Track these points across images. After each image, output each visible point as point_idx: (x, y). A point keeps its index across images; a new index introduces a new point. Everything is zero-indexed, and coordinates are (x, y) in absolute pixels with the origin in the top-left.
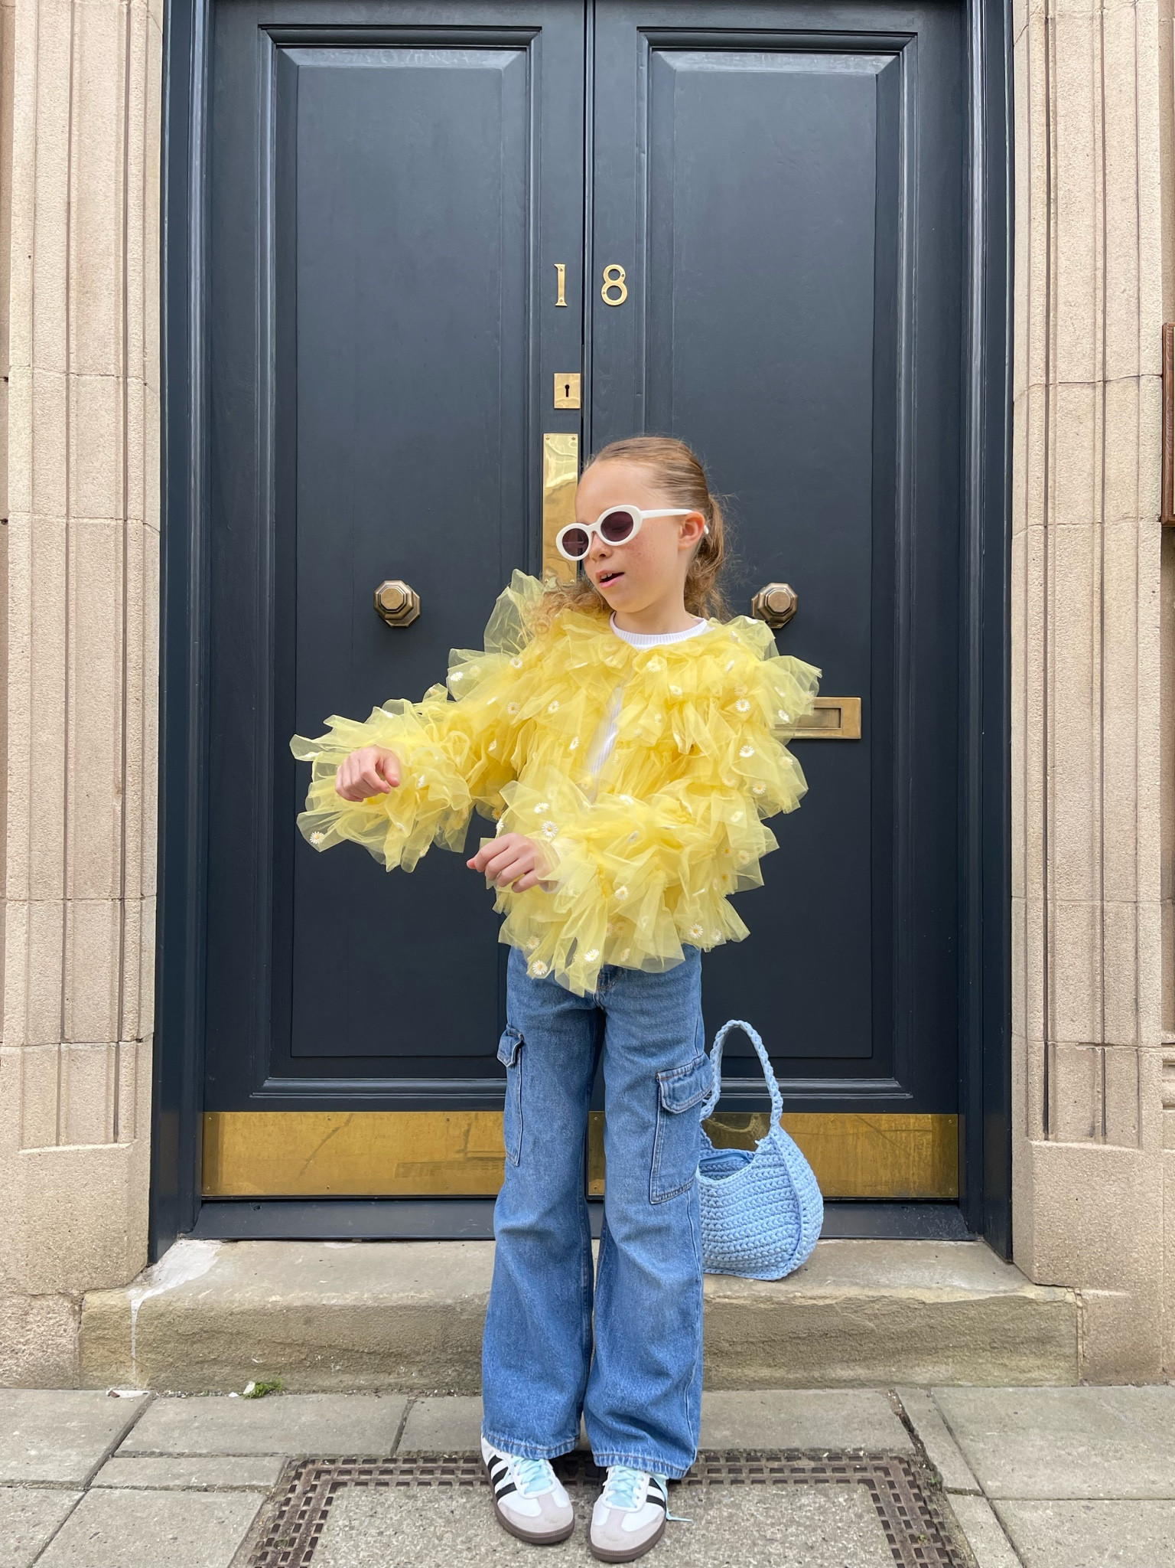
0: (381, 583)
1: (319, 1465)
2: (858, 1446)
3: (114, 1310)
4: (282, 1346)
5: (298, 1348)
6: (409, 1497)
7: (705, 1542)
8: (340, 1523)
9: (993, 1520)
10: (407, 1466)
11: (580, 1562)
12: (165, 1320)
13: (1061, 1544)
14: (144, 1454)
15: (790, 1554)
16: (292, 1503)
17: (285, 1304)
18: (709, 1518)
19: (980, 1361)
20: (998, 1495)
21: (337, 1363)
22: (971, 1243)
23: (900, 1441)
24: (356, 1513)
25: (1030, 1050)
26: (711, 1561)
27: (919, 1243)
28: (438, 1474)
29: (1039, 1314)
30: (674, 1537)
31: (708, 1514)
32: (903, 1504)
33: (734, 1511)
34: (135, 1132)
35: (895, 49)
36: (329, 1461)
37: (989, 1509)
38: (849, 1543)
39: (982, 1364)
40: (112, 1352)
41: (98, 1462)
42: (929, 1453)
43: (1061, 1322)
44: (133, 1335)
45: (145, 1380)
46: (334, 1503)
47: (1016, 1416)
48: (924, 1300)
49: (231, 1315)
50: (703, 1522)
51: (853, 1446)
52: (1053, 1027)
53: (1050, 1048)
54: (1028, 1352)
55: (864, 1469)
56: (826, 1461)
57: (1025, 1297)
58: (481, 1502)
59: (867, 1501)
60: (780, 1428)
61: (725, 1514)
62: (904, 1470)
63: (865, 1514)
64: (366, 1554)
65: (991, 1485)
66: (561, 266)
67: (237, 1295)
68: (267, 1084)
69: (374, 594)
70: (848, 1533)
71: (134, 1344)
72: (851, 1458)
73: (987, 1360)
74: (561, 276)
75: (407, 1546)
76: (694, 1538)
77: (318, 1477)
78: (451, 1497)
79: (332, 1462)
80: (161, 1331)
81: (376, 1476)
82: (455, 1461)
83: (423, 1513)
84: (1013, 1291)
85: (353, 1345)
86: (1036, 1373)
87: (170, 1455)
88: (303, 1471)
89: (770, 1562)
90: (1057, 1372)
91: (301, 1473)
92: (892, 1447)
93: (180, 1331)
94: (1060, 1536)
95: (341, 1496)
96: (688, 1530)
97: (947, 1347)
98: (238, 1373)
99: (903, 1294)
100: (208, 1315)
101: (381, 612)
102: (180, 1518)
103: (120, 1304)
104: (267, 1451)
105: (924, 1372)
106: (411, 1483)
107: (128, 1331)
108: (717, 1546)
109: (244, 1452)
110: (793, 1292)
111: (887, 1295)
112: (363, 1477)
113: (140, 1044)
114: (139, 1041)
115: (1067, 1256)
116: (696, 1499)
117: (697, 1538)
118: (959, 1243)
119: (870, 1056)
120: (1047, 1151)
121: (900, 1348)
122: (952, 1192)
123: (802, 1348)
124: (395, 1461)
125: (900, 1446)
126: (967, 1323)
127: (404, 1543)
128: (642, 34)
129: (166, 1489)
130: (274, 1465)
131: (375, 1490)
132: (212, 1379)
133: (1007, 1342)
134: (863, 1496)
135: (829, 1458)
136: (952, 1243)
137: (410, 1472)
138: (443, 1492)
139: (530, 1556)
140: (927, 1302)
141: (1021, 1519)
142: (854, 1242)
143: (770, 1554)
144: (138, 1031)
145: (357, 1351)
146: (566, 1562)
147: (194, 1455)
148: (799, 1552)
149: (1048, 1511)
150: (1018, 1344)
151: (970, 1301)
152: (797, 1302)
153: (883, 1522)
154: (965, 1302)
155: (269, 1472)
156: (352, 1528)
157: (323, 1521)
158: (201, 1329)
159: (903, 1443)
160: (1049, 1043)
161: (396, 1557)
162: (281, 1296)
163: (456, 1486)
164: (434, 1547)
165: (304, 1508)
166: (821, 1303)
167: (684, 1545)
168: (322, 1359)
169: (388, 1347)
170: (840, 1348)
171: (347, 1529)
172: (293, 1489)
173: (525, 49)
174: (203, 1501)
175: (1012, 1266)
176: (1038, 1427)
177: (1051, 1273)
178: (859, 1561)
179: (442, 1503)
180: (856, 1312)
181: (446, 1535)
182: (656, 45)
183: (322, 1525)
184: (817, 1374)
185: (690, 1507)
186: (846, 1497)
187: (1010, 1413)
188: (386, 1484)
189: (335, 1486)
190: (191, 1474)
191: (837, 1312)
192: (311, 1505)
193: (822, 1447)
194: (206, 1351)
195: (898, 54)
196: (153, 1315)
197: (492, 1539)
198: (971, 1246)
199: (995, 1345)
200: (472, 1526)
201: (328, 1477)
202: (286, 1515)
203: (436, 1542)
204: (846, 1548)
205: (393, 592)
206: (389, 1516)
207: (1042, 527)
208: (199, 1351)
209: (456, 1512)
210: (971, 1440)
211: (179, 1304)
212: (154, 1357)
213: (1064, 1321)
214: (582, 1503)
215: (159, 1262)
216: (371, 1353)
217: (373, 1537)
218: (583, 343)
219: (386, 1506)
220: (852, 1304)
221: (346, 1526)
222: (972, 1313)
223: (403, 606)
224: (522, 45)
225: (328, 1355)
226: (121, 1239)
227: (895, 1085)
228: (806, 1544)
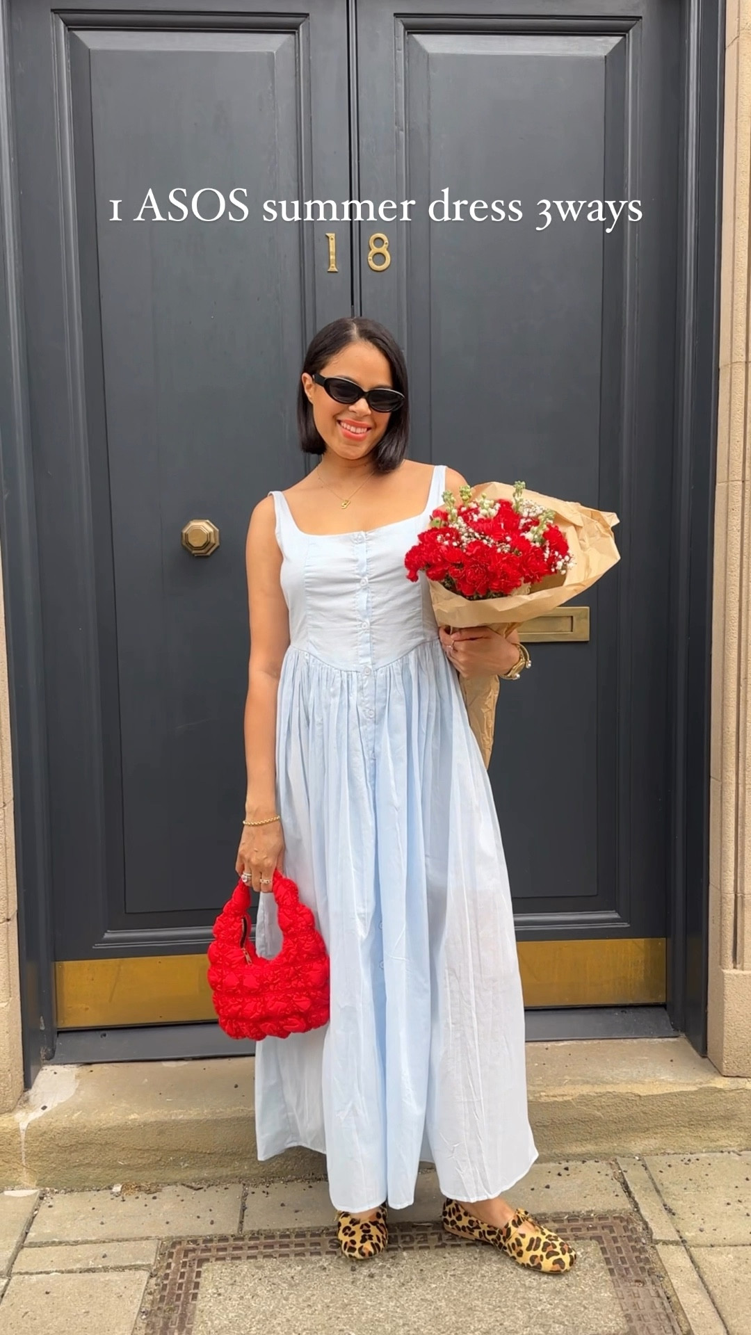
0: (186, 523)
1: (184, 1245)
2: (590, 1208)
3: (6, 1131)
4: (141, 1152)
5: (154, 1153)
6: (258, 1268)
7: (481, 1292)
8: (210, 1291)
9: (689, 1264)
10: (252, 1243)
11: (392, 1312)
12: (47, 1137)
13: (738, 1282)
14: (47, 1244)
15: (544, 1297)
16: (170, 1277)
17: (142, 1121)
18: (483, 1272)
19: (681, 1135)
20: (694, 1243)
21: (185, 1162)
22: (675, 1040)
23: (623, 1204)
24: (220, 1283)
25: (723, 900)
26: (487, 1306)
27: (635, 1041)
28: (277, 1248)
29: (726, 1099)
30: (459, 1288)
31: (482, 1270)
32: (624, 1255)
33: (501, 1266)
34: (10, 992)
35: (622, 32)
36: (192, 1241)
37: (686, 1256)
38: (586, 1287)
39: (682, 1136)
40: (6, 1162)
41: (13, 1254)
42: (642, 1212)
43: (743, 1104)
44: (23, 1149)
45: (34, 1181)
46: (203, 1275)
47: (707, 1177)
48: (640, 1093)
49: (100, 1130)
50: (479, 1276)
51: (587, 1209)
52: (742, 883)
53: (739, 899)
54: (716, 1126)
55: (594, 1228)
56: (566, 1223)
57: (716, 1088)
58: (313, 1268)
59: (598, 1254)
60: (531, 1197)
61: (495, 1269)
62: (624, 1227)
63: (597, 1264)
64: (233, 1315)
65: (688, 1235)
66: (332, 235)
67: (102, 1115)
68: (107, 936)
69: (182, 533)
70: (584, 1279)
71: (24, 1156)
72: (585, 1220)
73: (686, 1134)
74: (332, 243)
75: (263, 1306)
76: (473, 1288)
77: (186, 1256)
78: (290, 1266)
79: (195, 1242)
80: (45, 1144)
81: (230, 1251)
82: (288, 1236)
83: (271, 1280)
84: (707, 1082)
85: (198, 1148)
86: (723, 1141)
87: (67, 1243)
88: (174, 1251)
89: (529, 1305)
90: (738, 1139)
91: (173, 1253)
92: (615, 1208)
93: (60, 1144)
94: (738, 1275)
95: (207, 1269)
96: (469, 1282)
97: (656, 1127)
98: (108, 1172)
99: (622, 1089)
100: (82, 1131)
101: (187, 548)
102: (88, 1295)
103: (10, 1127)
104: (143, 1236)
105: (638, 1145)
106: (258, 1256)
107: (19, 1146)
108: (491, 1294)
109: (125, 1237)
110: (539, 1092)
111: (610, 1090)
112: (221, 1253)
113: (9, 923)
114: (8, 920)
115: (748, 1055)
116: (472, 1258)
117: (475, 1288)
118: (666, 1040)
119: (596, 894)
120: (735, 978)
121: (620, 1129)
122: (661, 999)
123: (546, 1133)
124: (242, 1239)
125: (621, 1207)
126: (672, 1108)
127: (260, 1304)
128: (399, 19)
129: (70, 1272)
130: (151, 1247)
131: (232, 1263)
132: (87, 1178)
133: (702, 1121)
134: (595, 1250)
135: (569, 1220)
136: (660, 1040)
137: (256, 1247)
138: (284, 1262)
139: (354, 1308)
140: (641, 1094)
141: (710, 1263)
142: (585, 1042)
143: (529, 1299)
144: (8, 914)
145: (201, 1153)
146: (382, 1312)
147: (86, 1242)
148: (550, 1296)
149: (729, 1256)
150: (710, 1121)
151: (674, 1093)
152: (543, 1100)
153: (609, 1269)
154: (670, 1093)
155: (148, 1254)
156: (219, 1295)
157: (196, 1291)
158: (77, 1142)
159: (623, 1205)
160: (739, 895)
161: (256, 1316)
162: (138, 1114)
163: (292, 1257)
164: (283, 1306)
165: (180, 1281)
166: (560, 1099)
167: (467, 1294)
168: (173, 1160)
169: (225, 1148)
170: (575, 1131)
171: (216, 1296)
172: (169, 1266)
173: (294, 33)
174: (102, 1280)
175: (706, 1059)
176: (724, 1185)
177: (736, 1068)
178: (594, 1302)
179: (284, 1271)
180: (587, 1105)
181: (292, 1296)
182: (411, 30)
183: (197, 1294)
184: (557, 1152)
185: (469, 1264)
186: (582, 1250)
187: (702, 1175)
188: (239, 1258)
189: (201, 1262)
190: (88, 1258)
191: (573, 1107)
192: (185, 1278)
193: (564, 1211)
194: (81, 1158)
195: (625, 36)
196: (36, 1133)
197: (325, 1297)
198: (674, 1043)
199: (692, 1123)
200: (309, 1287)
201: (193, 1254)
202: (168, 1287)
203: (284, 1302)
204: (583, 1291)
205: (198, 531)
206: (246, 1284)
207: (740, 483)
208: (76, 1157)
209: (295, 1278)
210: (674, 1199)
211: (58, 1123)
212: (40, 1164)
213: (745, 1103)
214: (388, 1266)
215: (33, 1088)
216: (212, 1154)
217: (236, 1300)
218: (352, 304)
219: (242, 1275)
220: (584, 1100)
221: (215, 1293)
222: (675, 1101)
223: (207, 544)
224: (292, 29)
225: (178, 1156)
226: (6, 1076)
227: (616, 916)
228: (554, 1289)
